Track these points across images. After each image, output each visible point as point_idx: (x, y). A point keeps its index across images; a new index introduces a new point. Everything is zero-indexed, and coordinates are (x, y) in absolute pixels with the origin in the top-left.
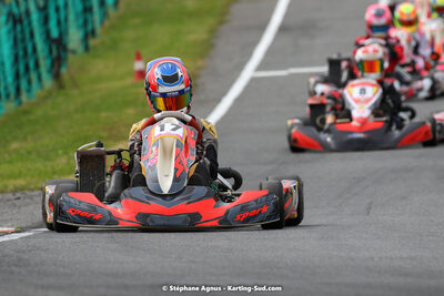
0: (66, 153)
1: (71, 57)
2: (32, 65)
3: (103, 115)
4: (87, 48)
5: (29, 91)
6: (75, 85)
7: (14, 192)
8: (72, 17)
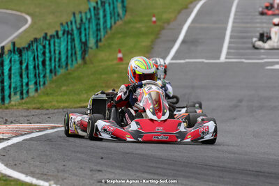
0: (86, 93)
1: (90, 50)
2: (74, 52)
3: (103, 76)
4: (97, 47)
5: (72, 65)
6: (92, 63)
7: (63, 109)
8: (91, 33)
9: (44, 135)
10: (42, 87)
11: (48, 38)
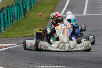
0: (26, 30)
2: (20, 13)
3: (33, 23)
4: (30, 10)
5: (20, 18)
6: (28, 17)
7: (16, 37)
8: (28, 4)
9: (8, 49)
10: (7, 28)
11: (9, 7)
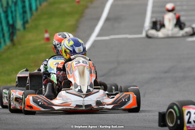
1: (18, 33)
4: (24, 28)
6: (20, 44)
8: (18, 15)
